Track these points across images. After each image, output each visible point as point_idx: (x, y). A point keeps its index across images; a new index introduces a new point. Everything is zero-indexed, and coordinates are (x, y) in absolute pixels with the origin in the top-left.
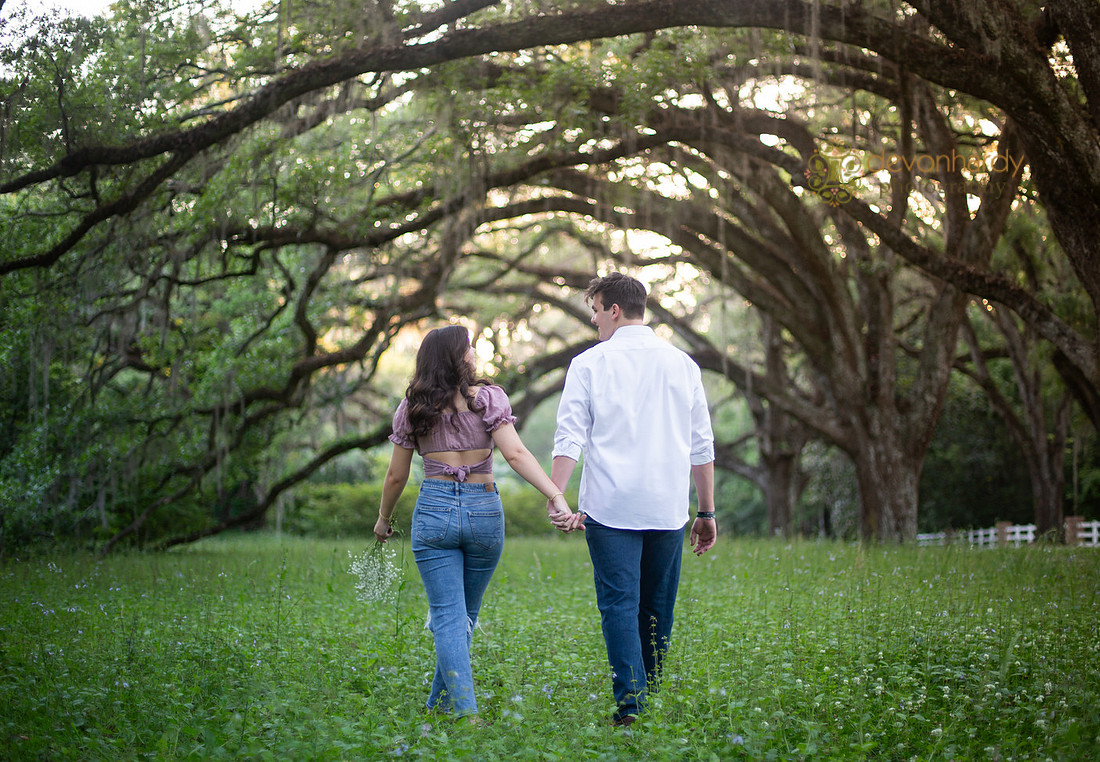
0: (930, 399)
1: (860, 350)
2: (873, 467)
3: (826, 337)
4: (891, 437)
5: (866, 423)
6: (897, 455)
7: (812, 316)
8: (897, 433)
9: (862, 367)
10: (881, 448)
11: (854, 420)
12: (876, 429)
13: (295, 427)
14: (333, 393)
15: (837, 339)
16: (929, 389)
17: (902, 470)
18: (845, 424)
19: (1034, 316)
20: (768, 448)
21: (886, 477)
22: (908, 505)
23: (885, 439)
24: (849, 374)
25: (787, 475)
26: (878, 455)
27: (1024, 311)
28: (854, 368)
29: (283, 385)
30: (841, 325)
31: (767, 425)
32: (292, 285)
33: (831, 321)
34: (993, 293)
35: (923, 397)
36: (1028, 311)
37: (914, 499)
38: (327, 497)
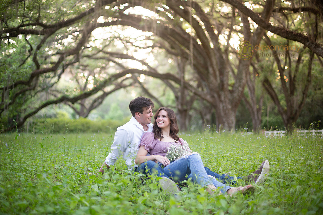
0: (240, 89)
1: (218, 73)
2: (222, 111)
3: (207, 69)
4: (227, 101)
5: (219, 96)
6: (229, 107)
7: (202, 62)
8: (229, 100)
9: (218, 79)
10: (224, 105)
11: (216, 95)
12: (223, 98)
13: (33, 98)
14: (45, 87)
15: (210, 70)
16: (240, 86)
17: (231, 112)
18: (213, 97)
19: (313, 46)
20: (180, 107)
21: (226, 114)
22: (233, 123)
23: (225, 102)
24: (214, 81)
25: (185, 116)
26: (223, 107)
27: (309, 44)
28: (216, 78)
29: (28, 79)
30: (212, 65)
31: (180, 100)
32: (32, 49)
33: (209, 64)
34: (296, 38)
35: (238, 88)
36: (311, 44)
37: (234, 121)
38: (44, 122)
